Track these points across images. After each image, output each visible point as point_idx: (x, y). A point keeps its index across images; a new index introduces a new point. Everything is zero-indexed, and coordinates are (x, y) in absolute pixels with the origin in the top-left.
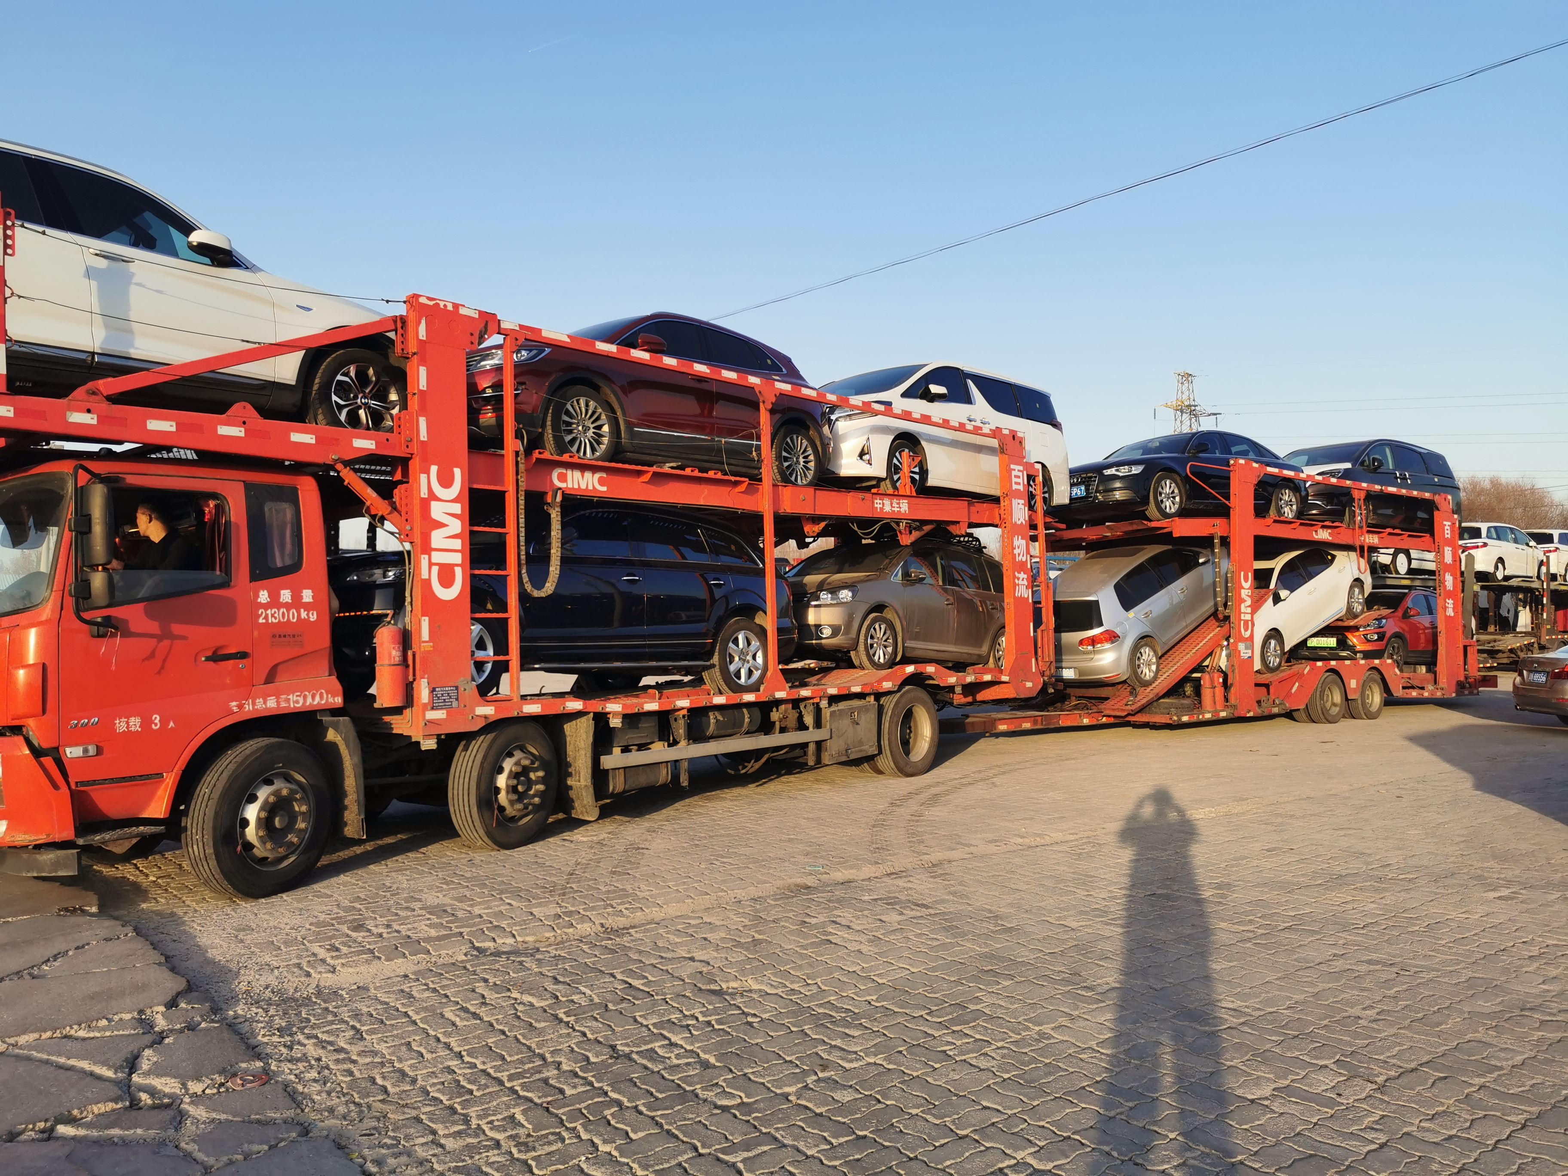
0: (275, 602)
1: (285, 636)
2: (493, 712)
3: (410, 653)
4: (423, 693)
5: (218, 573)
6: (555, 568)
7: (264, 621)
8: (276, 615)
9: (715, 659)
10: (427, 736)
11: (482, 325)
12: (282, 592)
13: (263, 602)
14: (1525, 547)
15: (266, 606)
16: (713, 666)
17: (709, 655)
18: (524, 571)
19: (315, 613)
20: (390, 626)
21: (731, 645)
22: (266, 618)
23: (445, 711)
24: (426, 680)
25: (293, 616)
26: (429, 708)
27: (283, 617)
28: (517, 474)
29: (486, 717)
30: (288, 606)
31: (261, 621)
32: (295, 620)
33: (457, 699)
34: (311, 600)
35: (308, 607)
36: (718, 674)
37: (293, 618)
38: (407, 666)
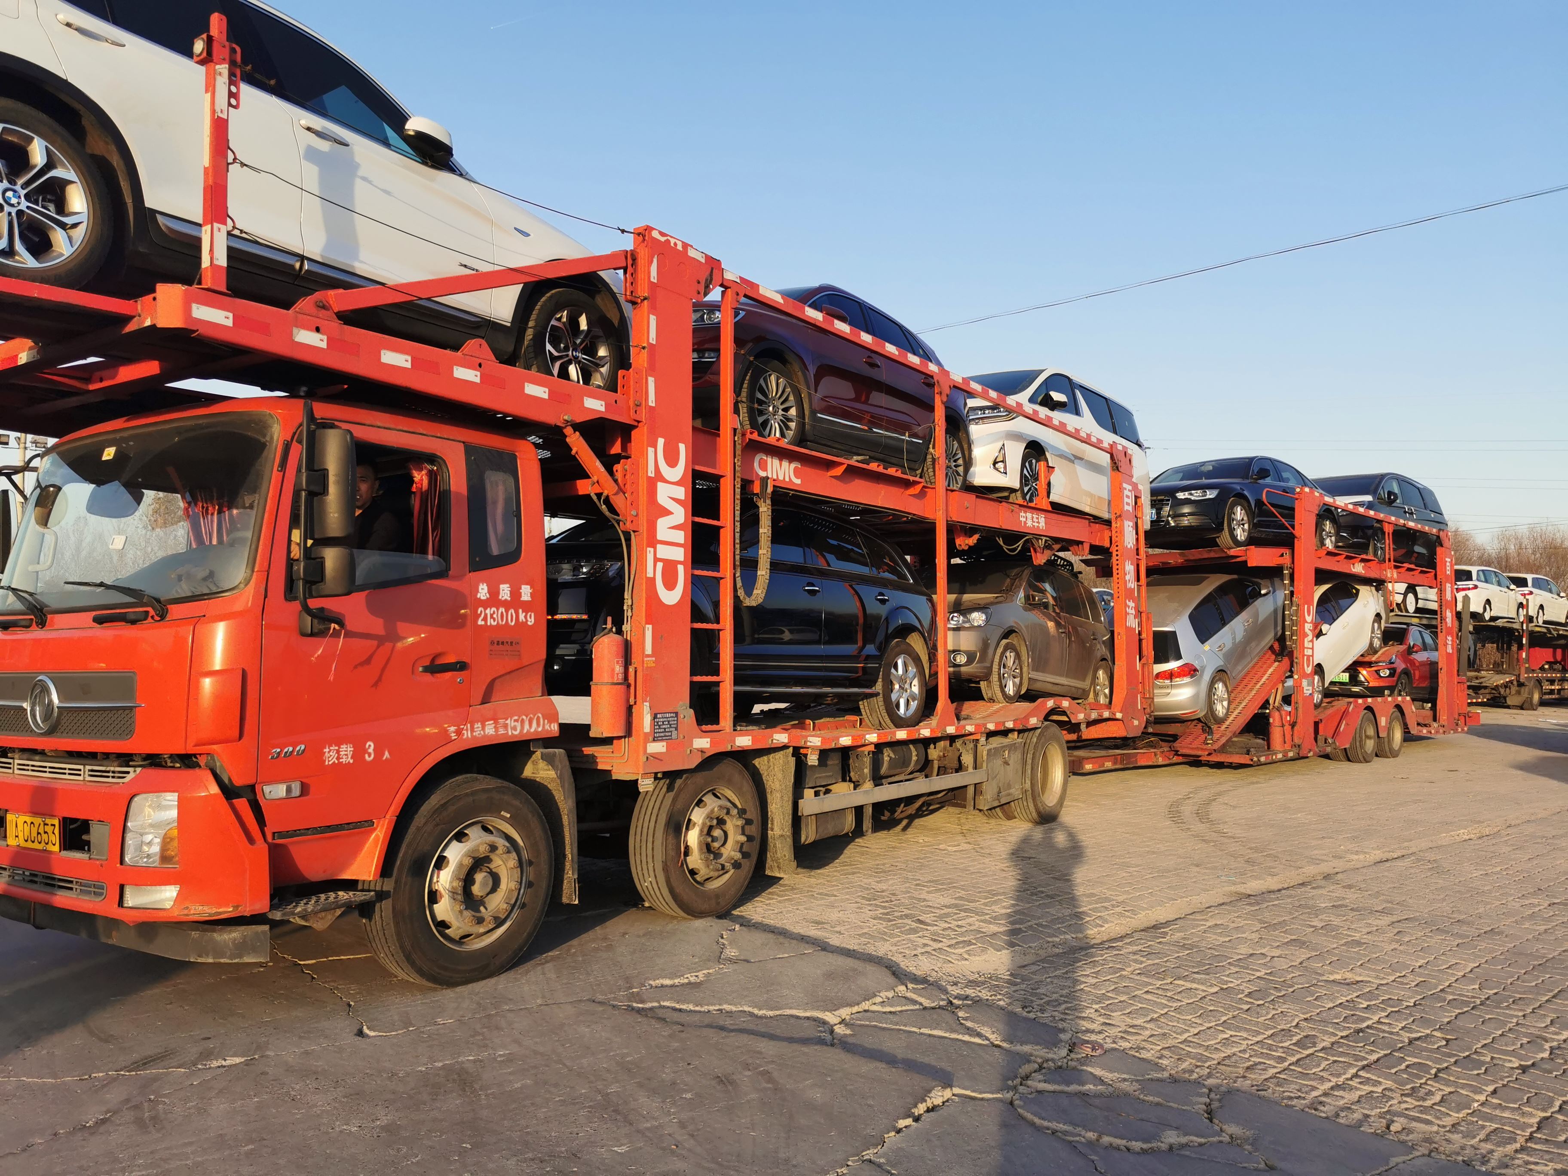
0: (494, 600)
1: (503, 643)
2: (708, 746)
3: (631, 670)
4: (645, 721)
5: (430, 557)
6: (763, 572)
7: (483, 623)
8: (495, 616)
9: (879, 687)
10: (645, 774)
11: (708, 273)
12: (502, 586)
13: (482, 598)
14: (1506, 590)
15: (486, 604)
16: (877, 694)
17: (872, 683)
18: (738, 574)
19: (533, 615)
20: (611, 634)
21: (893, 670)
22: (485, 619)
23: (664, 744)
24: (647, 704)
25: (511, 617)
26: (651, 739)
27: (502, 620)
28: (735, 457)
29: (702, 751)
30: (507, 605)
31: (480, 622)
32: (513, 624)
33: (676, 729)
34: (530, 599)
35: (527, 607)
36: (881, 703)
37: (512, 620)
38: (629, 686)
